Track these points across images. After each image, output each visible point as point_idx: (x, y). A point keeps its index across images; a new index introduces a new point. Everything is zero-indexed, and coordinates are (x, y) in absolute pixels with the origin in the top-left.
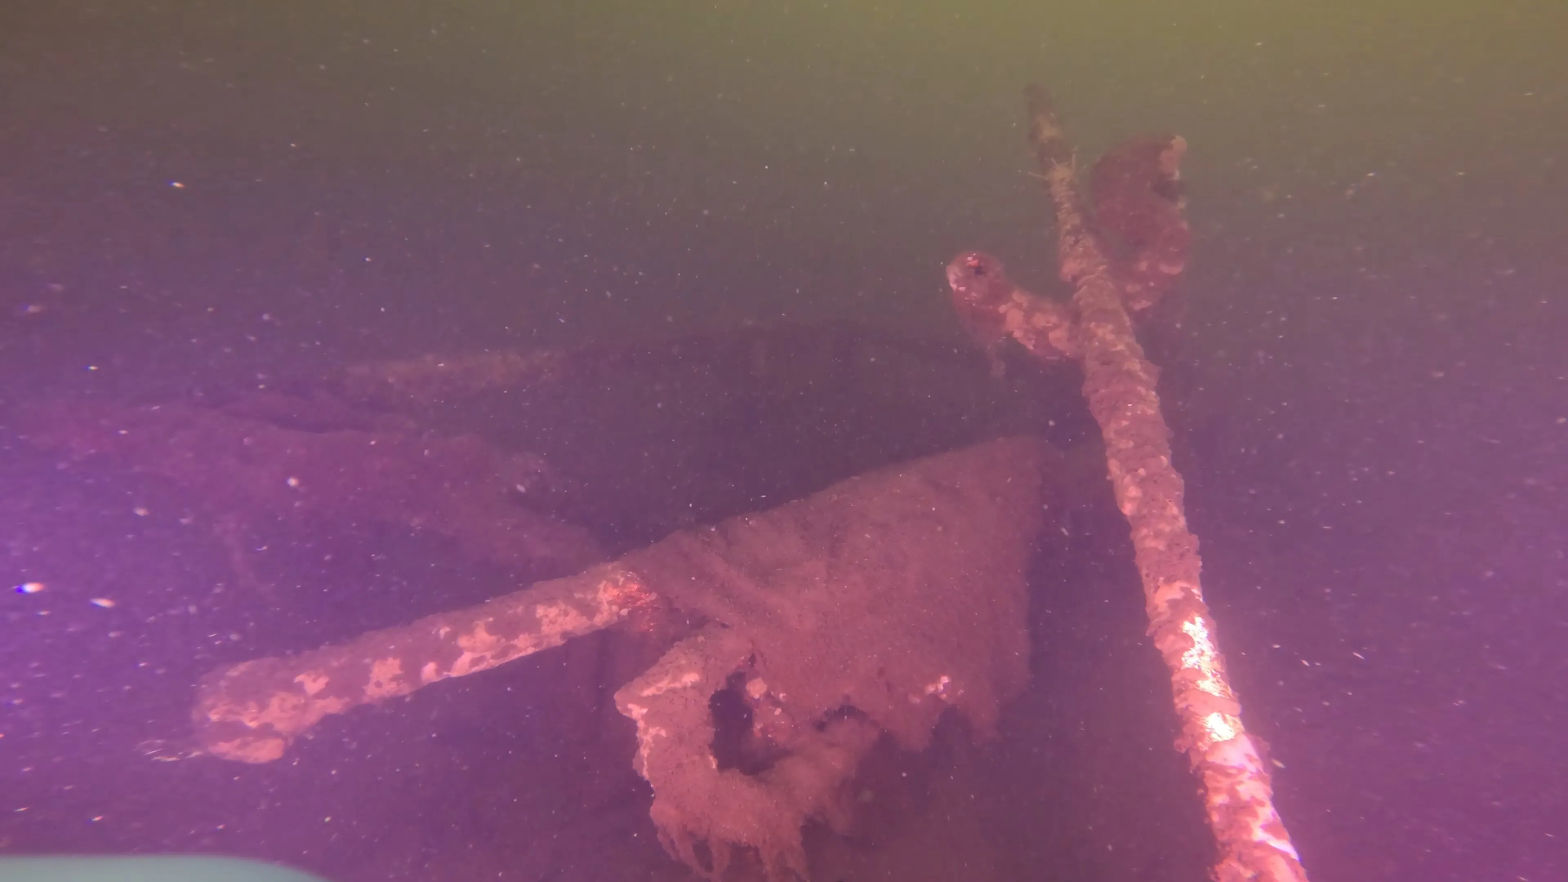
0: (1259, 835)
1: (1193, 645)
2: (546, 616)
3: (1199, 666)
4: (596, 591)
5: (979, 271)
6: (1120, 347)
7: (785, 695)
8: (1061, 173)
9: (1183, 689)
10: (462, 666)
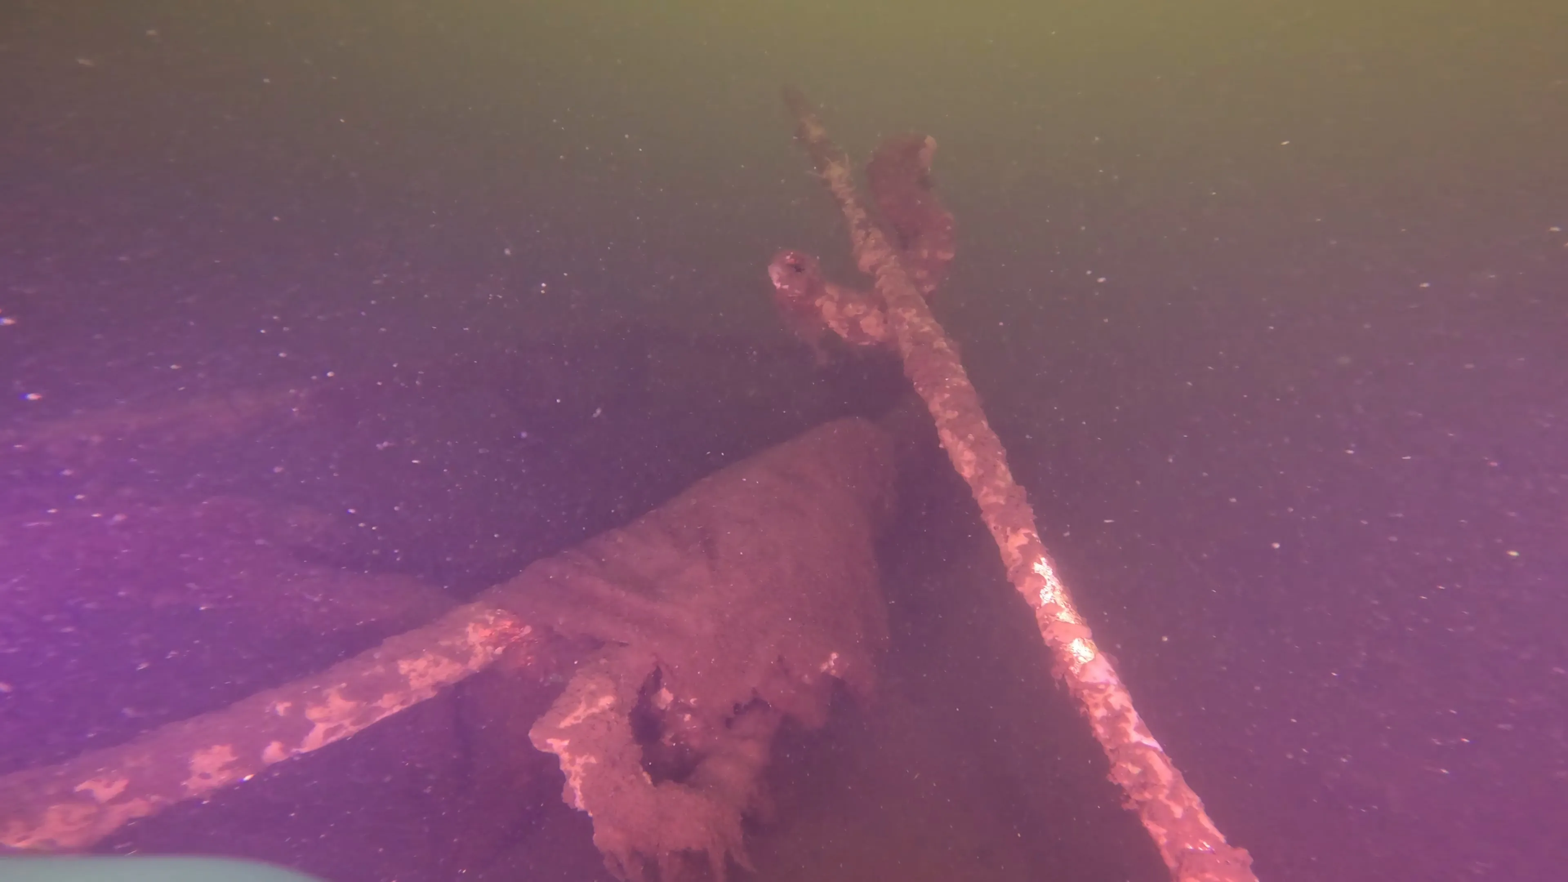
0: (1135, 737)
1: (1045, 583)
2: (414, 670)
3: (1055, 601)
4: (465, 635)
5: (798, 268)
6: (927, 329)
7: (695, 699)
8: (836, 172)
9: (1048, 622)
10: (314, 740)
